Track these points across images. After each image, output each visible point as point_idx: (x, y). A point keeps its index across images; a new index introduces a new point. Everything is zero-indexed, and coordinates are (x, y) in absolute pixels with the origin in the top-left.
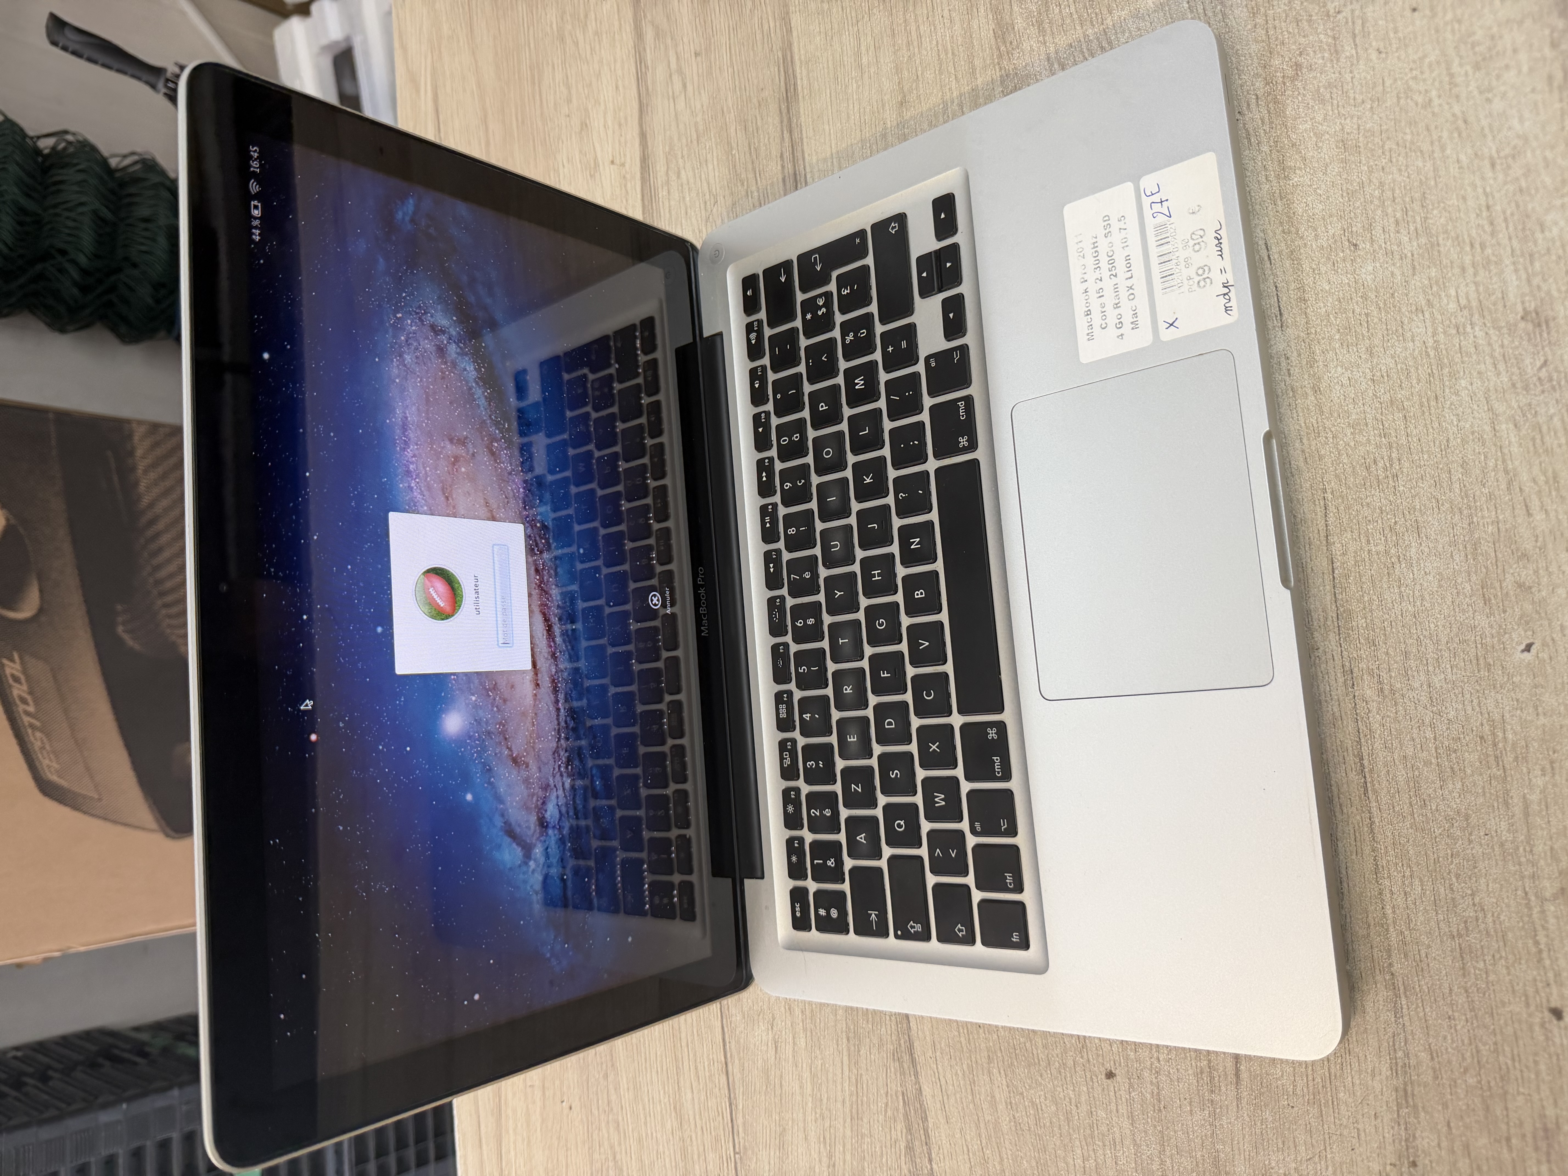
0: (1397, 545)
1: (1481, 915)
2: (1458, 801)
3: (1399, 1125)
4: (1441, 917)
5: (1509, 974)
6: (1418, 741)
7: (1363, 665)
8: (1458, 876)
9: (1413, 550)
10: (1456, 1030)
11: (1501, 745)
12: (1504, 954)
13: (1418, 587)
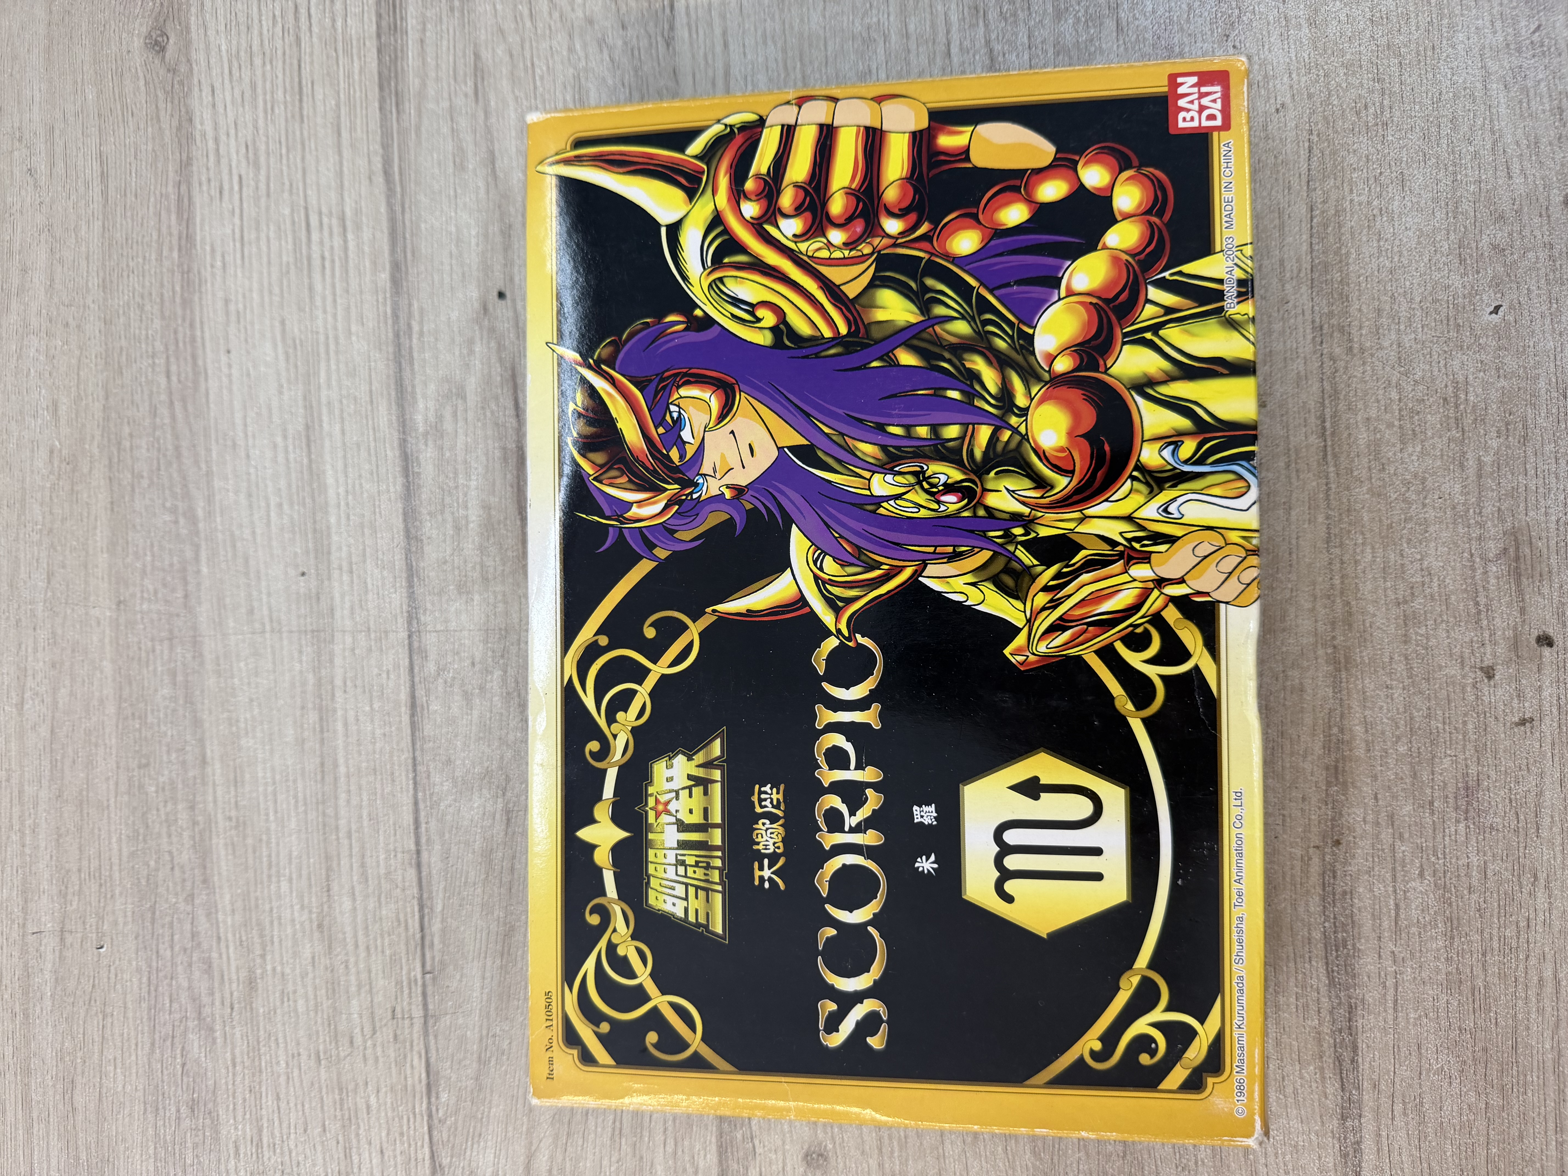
0: (1380, 196)
1: (1427, 580)
2: (1416, 464)
3: (1327, 804)
4: (1389, 584)
5: (1448, 637)
6: (1382, 403)
7: (1334, 321)
8: (1409, 541)
9: (1396, 203)
10: (1392, 699)
11: (1462, 407)
12: (1445, 618)
13: (1397, 242)
